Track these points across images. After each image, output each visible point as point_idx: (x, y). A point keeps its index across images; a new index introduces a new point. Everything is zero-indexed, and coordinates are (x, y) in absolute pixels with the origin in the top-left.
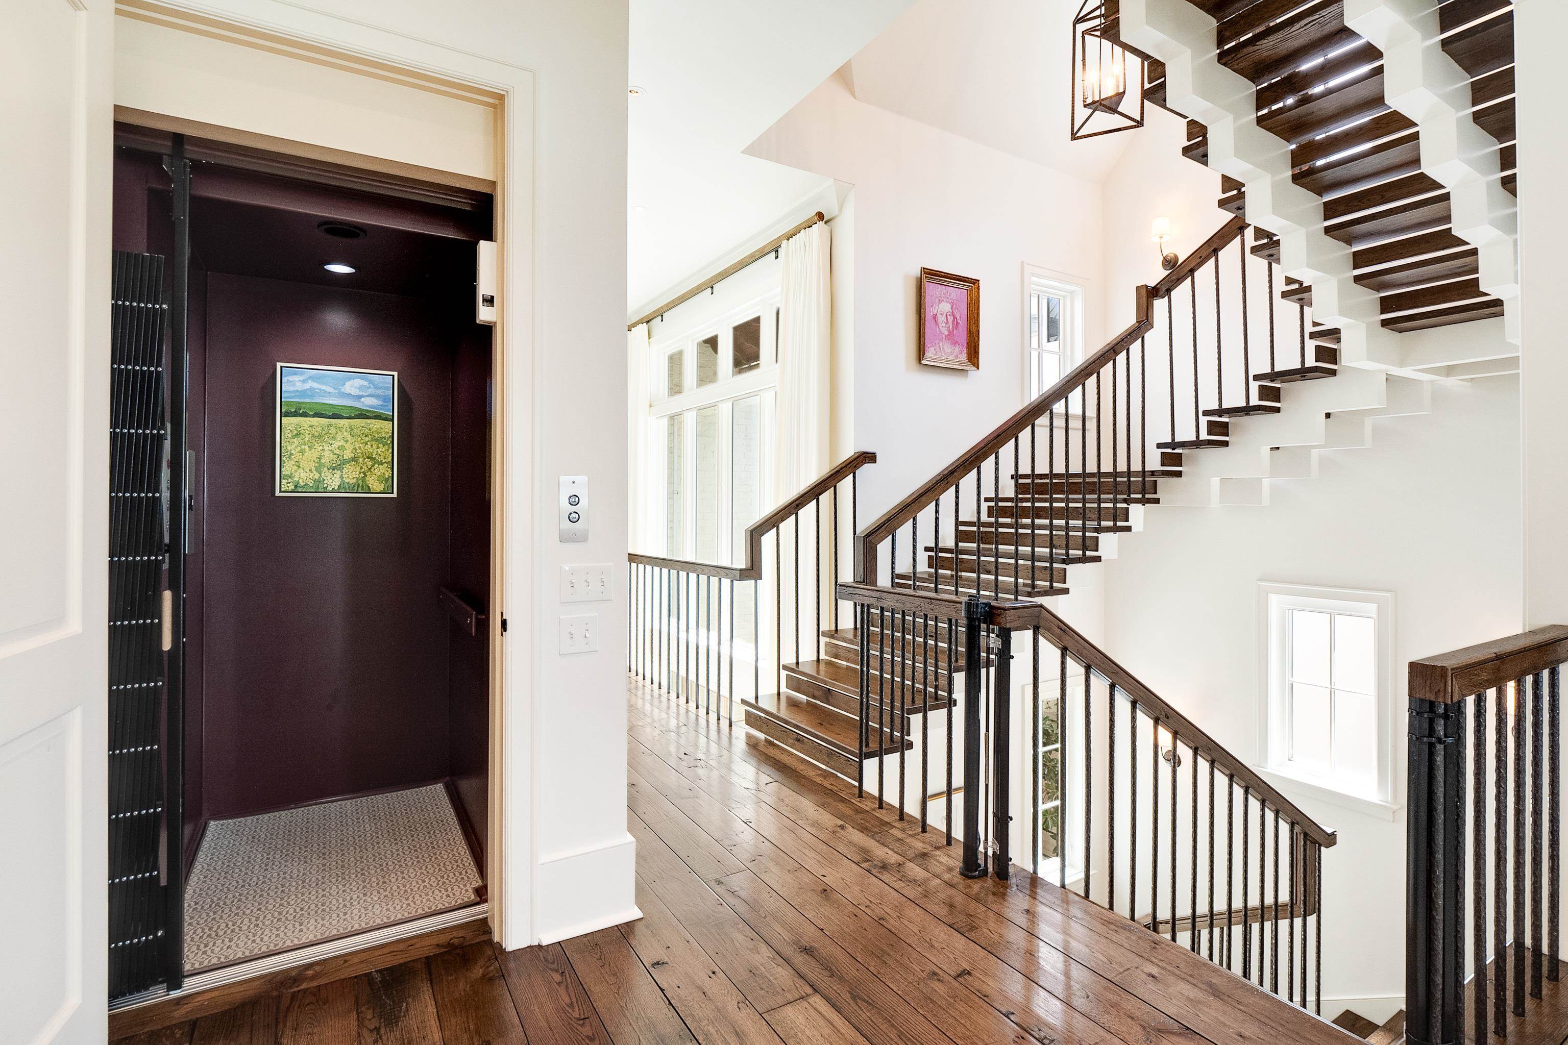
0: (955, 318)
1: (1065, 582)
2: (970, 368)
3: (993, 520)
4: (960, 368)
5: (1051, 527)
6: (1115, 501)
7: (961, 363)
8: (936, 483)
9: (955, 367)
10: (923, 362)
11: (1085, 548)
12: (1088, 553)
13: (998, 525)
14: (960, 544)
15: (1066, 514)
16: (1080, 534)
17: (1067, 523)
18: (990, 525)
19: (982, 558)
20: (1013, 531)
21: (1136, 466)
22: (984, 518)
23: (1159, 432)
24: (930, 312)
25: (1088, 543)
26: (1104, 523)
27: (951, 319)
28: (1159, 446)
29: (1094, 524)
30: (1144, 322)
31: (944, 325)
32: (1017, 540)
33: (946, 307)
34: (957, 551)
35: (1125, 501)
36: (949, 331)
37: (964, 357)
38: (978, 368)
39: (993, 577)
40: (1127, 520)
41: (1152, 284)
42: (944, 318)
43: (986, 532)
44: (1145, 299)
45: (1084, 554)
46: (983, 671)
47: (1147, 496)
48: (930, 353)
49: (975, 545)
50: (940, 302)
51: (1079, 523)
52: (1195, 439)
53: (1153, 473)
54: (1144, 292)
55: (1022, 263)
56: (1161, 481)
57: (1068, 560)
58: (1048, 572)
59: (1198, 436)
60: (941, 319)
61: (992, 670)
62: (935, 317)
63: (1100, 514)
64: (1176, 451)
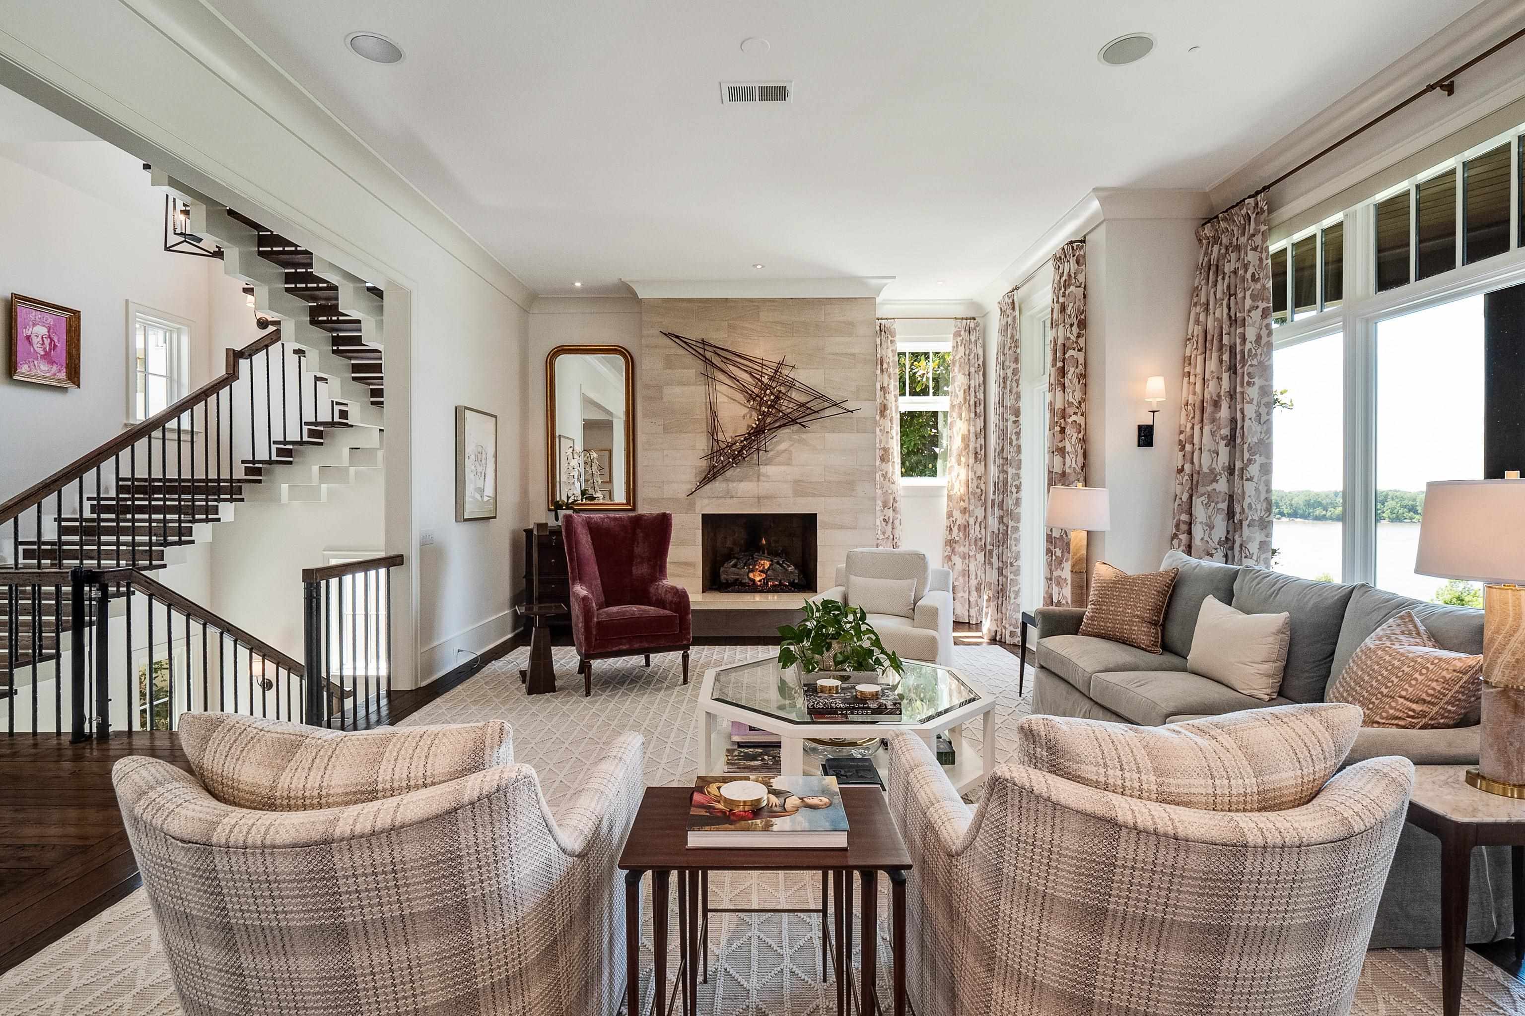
0: (52, 340)
1: (163, 560)
2: (69, 385)
3: (95, 516)
4: (59, 385)
5: (150, 521)
6: (207, 500)
7: (59, 381)
8: (39, 490)
9: (54, 384)
10: (15, 377)
11: (180, 535)
12: (183, 538)
13: (99, 520)
14: (63, 537)
15: (165, 510)
16: (177, 525)
17: (165, 517)
18: (92, 520)
19: (85, 547)
20: (114, 524)
21: (225, 475)
22: (87, 514)
23: (243, 452)
24: (23, 332)
25: (183, 531)
26: (197, 517)
27: (47, 342)
28: (243, 462)
29: (190, 518)
30: (232, 376)
31: (39, 345)
32: (118, 531)
33: (42, 330)
34: (60, 543)
35: (215, 500)
36: (46, 352)
37: (63, 375)
38: (79, 386)
39: (96, 562)
40: (217, 514)
41: (238, 348)
42: (39, 339)
43: (88, 527)
44: (232, 359)
45: (180, 539)
46: (87, 630)
47: (234, 497)
48: (23, 369)
49: (78, 537)
50: (34, 325)
51: (176, 517)
52: (268, 459)
53: (239, 481)
54: (231, 353)
55: (127, 301)
56: (245, 486)
57: (166, 544)
58: (148, 554)
59: (270, 457)
60: (36, 341)
61: (94, 628)
62: (28, 338)
63: (193, 510)
64: (257, 465)
